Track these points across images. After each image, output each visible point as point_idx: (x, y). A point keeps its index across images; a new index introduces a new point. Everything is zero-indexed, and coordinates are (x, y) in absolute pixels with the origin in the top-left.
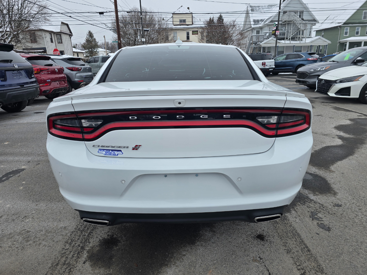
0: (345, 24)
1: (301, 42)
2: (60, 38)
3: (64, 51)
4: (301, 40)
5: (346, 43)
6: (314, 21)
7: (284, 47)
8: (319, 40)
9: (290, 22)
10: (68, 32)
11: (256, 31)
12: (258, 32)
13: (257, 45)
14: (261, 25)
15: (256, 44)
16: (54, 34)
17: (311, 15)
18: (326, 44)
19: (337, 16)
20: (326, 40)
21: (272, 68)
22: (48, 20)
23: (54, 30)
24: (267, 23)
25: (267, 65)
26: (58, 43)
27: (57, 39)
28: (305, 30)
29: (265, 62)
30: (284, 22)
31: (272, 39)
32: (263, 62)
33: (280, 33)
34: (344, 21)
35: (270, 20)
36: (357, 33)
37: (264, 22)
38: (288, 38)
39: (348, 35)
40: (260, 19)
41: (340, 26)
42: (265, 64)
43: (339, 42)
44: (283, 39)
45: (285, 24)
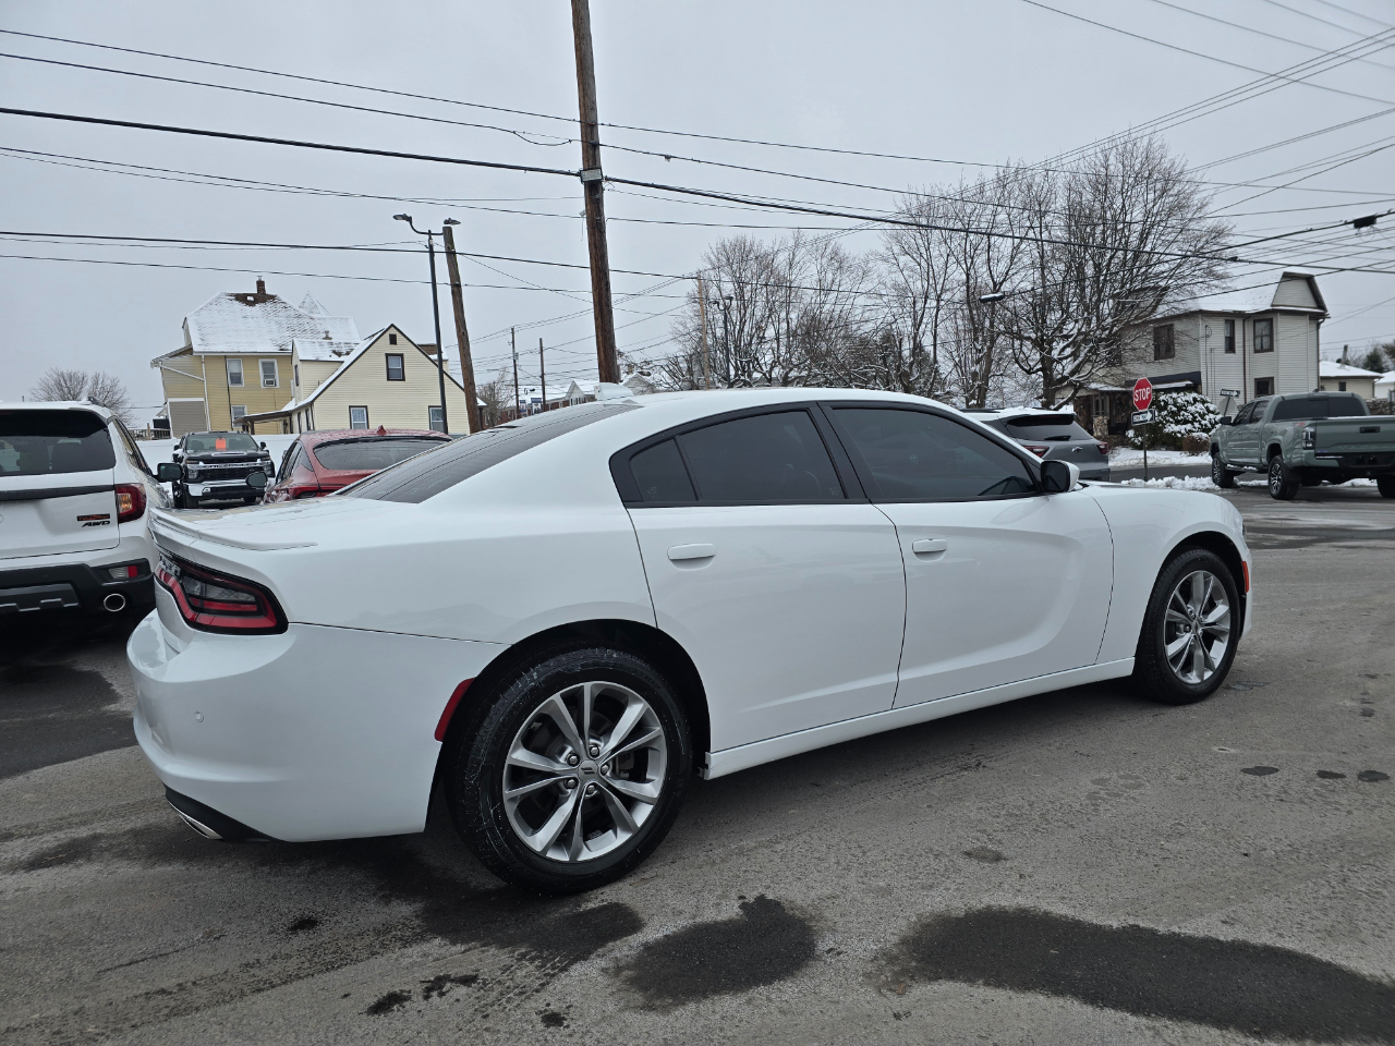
2: (1266, 332)
3: (1272, 378)
10: (1308, 305)
16: (1244, 321)
22: (1219, 277)
23: (1248, 308)
26: (1256, 351)
27: (1255, 337)
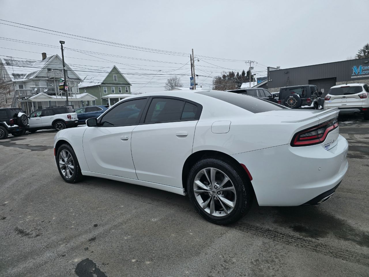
0: (102, 84)
1: (72, 98)
4: (72, 96)
5: (108, 99)
6: (79, 80)
7: (55, 102)
8: (88, 96)
9: (57, 79)
11: (18, 85)
12: (21, 87)
13: (25, 99)
14: (24, 79)
15: (23, 98)
17: (75, 74)
18: (94, 100)
19: (94, 77)
20: (93, 96)
21: (76, 120)
24: (32, 77)
25: (72, 118)
28: (73, 87)
29: (70, 115)
30: (50, 79)
31: (42, 94)
32: (68, 115)
33: (50, 88)
34: (102, 81)
35: (35, 75)
36: (113, 91)
37: (26, 76)
38: (59, 94)
39: (107, 93)
40: (20, 73)
41: (99, 86)
42: (70, 117)
43: (102, 98)
44: (55, 94)
45: (53, 81)
